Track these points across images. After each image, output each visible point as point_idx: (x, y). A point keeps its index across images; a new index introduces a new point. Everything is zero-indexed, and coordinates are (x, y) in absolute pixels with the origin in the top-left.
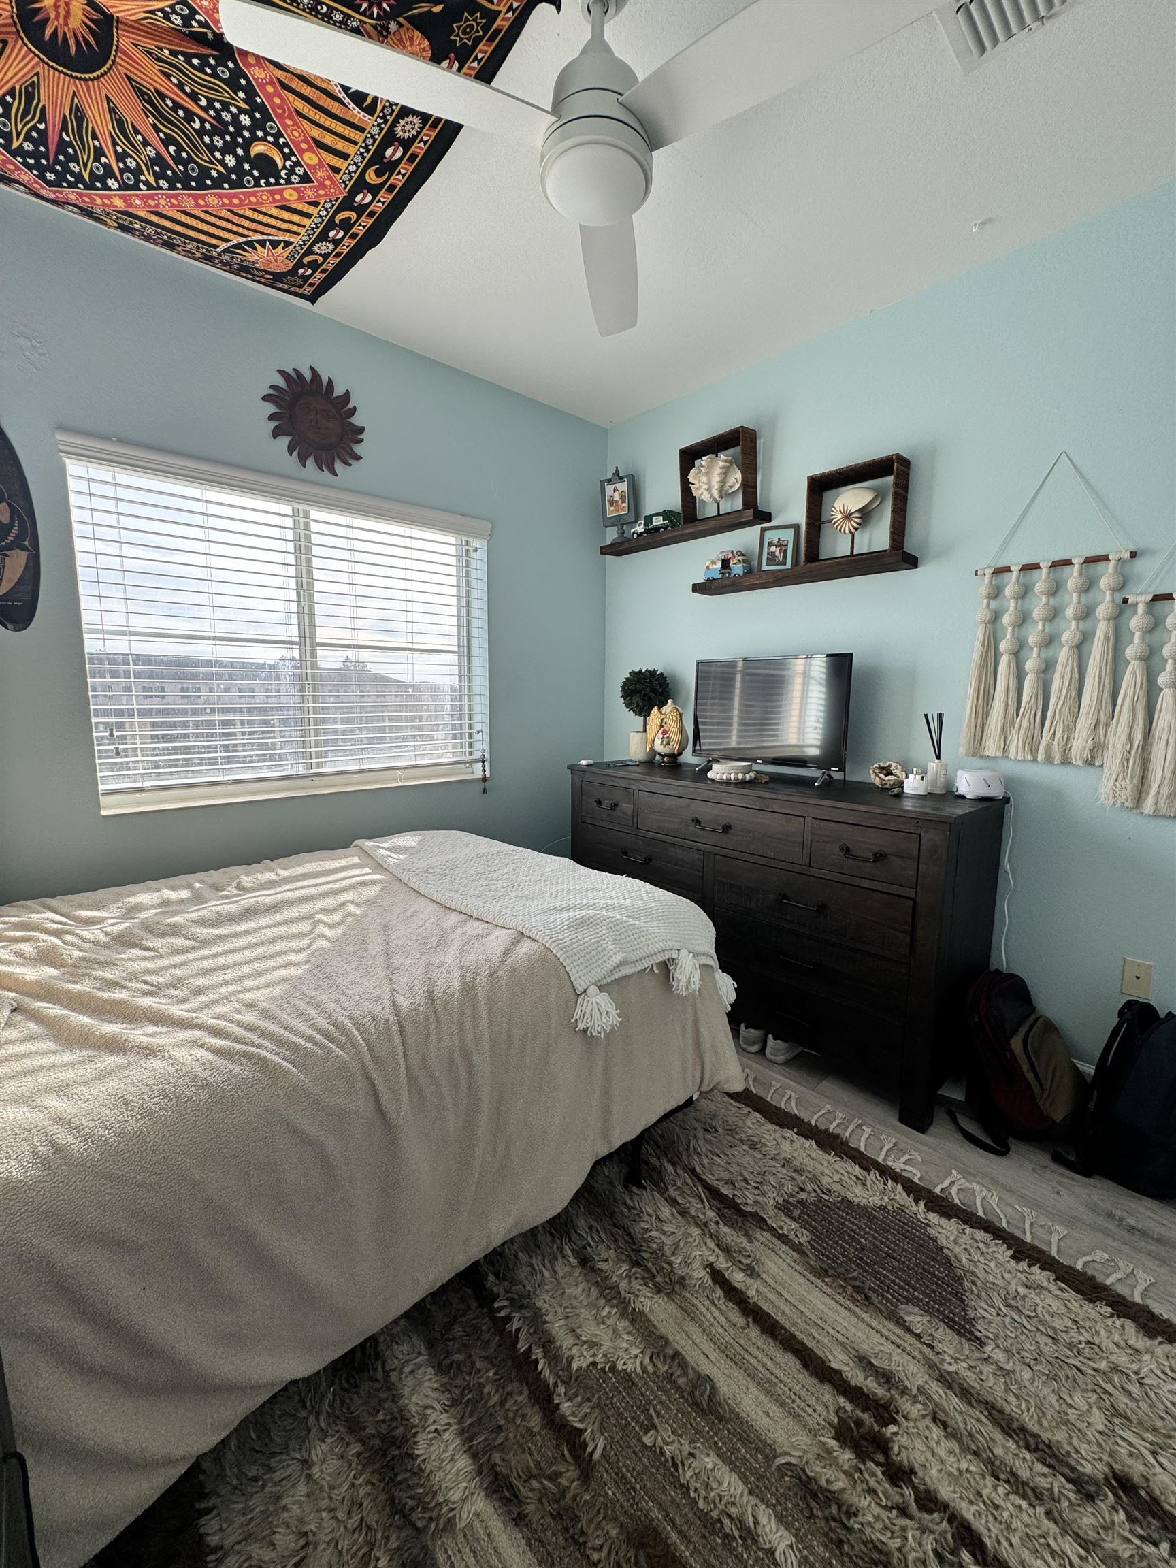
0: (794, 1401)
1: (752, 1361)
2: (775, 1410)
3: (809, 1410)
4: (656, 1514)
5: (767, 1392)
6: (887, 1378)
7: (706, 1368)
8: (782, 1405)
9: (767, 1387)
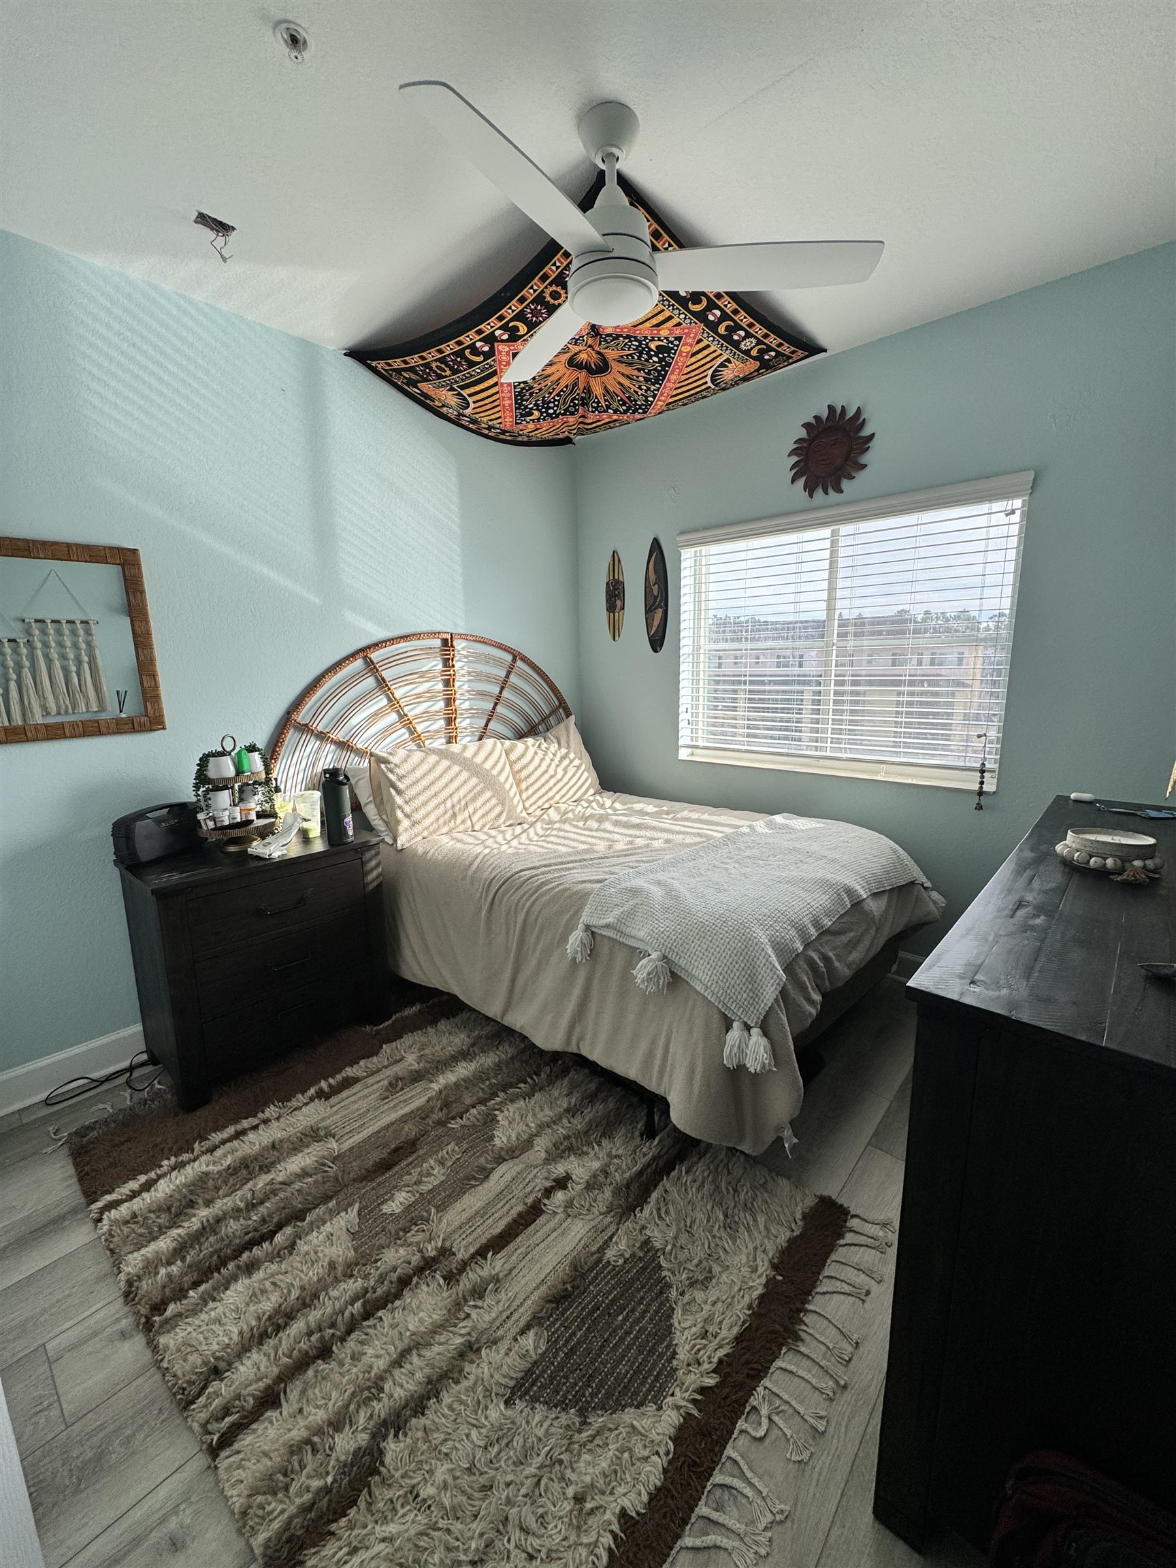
0: (470, 1227)
1: (499, 1206)
2: (465, 1216)
3: (464, 1236)
4: (421, 1152)
5: (477, 1212)
6: (478, 1292)
7: (495, 1177)
8: (469, 1220)
9: (483, 1213)
